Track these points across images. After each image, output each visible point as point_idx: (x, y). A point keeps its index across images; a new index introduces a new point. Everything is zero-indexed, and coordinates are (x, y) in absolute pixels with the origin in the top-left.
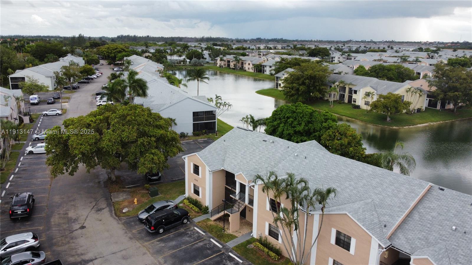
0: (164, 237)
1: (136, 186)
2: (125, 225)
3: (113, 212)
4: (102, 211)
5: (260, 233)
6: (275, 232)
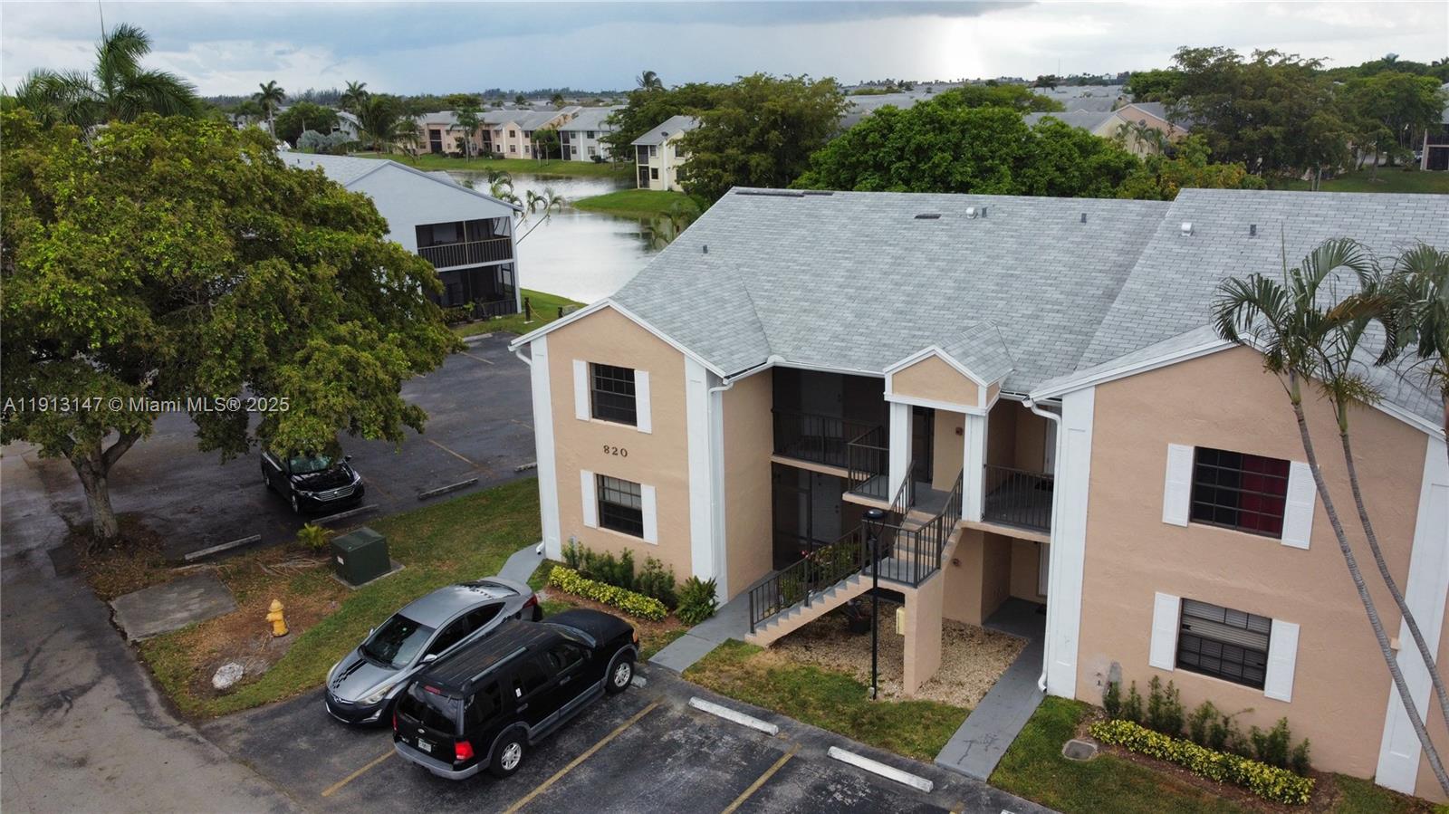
0: (541, 789)
1: (242, 546)
2: (257, 761)
3: (153, 697)
4: (79, 701)
5: (1104, 669)
6: (1224, 645)
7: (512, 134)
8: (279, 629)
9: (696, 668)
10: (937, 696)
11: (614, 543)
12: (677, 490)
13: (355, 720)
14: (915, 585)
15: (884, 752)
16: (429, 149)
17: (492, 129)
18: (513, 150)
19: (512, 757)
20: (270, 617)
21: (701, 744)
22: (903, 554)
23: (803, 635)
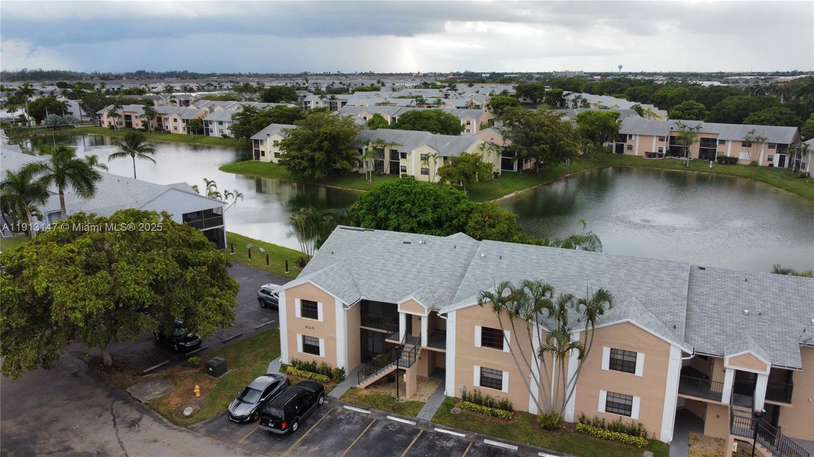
0: (306, 435)
1: (163, 365)
2: (213, 435)
3: (165, 420)
4: (140, 423)
5: (462, 387)
6: (492, 379)
7: (175, 120)
8: (198, 395)
9: (343, 397)
10: (416, 399)
11: (309, 358)
12: (331, 341)
13: (242, 421)
14: (409, 367)
15: (402, 416)
16: (124, 125)
17: (163, 117)
18: (176, 128)
19: (295, 426)
20: (195, 391)
21: (349, 418)
22: (405, 358)
23: (376, 384)
